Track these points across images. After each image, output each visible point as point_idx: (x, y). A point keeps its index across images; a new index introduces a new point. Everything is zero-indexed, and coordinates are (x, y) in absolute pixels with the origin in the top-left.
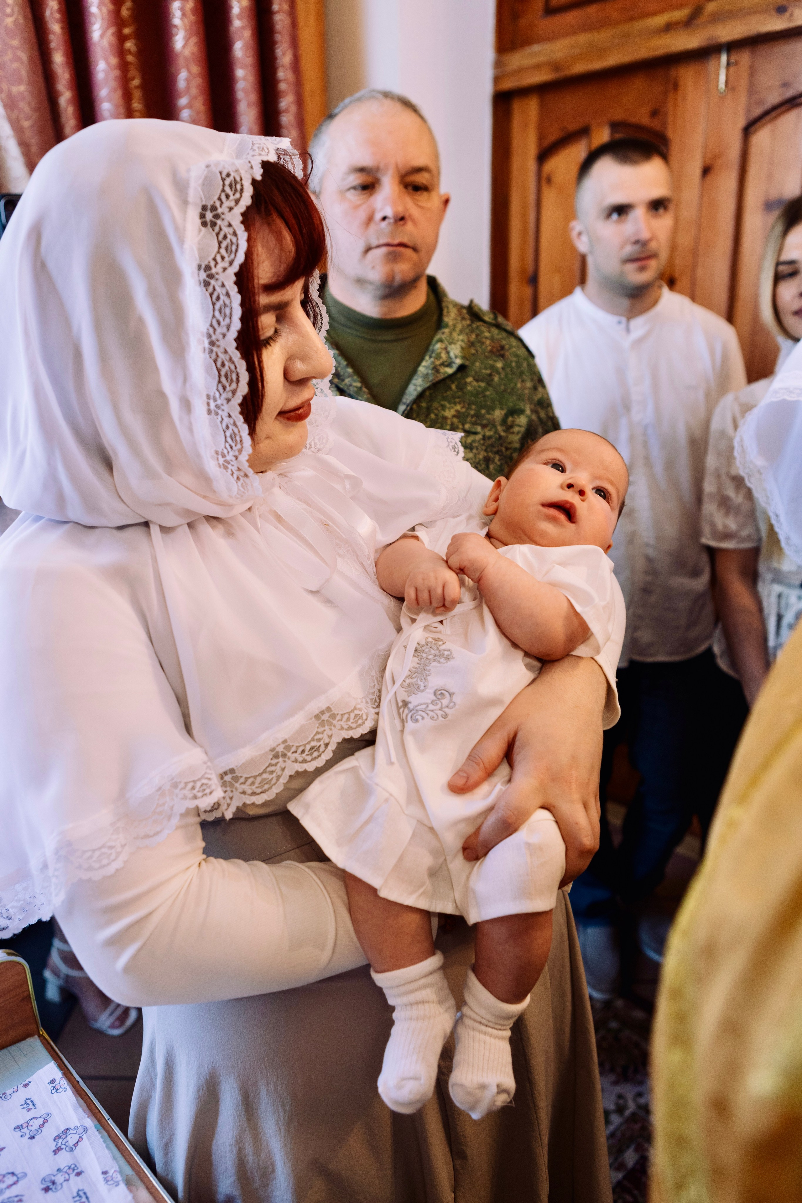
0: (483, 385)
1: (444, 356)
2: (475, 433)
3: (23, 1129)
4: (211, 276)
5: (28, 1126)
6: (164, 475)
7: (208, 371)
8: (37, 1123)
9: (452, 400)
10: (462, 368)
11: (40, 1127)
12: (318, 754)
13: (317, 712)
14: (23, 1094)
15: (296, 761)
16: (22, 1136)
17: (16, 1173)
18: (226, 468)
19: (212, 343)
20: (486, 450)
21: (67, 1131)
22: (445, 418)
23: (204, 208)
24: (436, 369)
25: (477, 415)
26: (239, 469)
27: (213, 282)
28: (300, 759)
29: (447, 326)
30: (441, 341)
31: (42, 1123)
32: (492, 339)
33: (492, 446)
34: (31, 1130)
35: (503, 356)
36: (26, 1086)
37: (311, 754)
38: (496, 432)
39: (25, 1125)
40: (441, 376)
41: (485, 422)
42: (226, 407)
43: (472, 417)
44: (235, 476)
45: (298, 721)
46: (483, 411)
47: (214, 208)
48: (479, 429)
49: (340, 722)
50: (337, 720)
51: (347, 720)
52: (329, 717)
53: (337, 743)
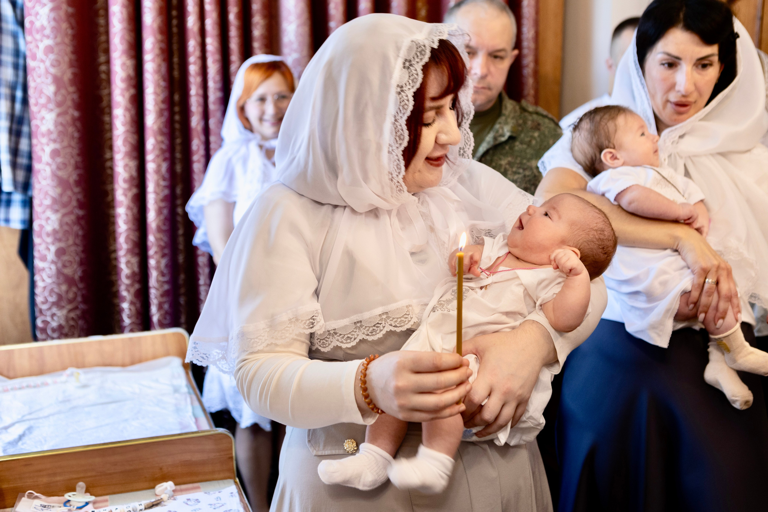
0: (525, 146)
1: (501, 131)
2: (519, 173)
4: (402, 91)
6: (363, 183)
7: (391, 133)
8: (219, 505)
9: (506, 155)
10: (512, 138)
12: (350, 342)
13: (356, 321)
14: (217, 494)
15: (338, 340)
18: (392, 180)
19: (396, 120)
20: (526, 183)
22: (501, 165)
23: (406, 60)
24: (495, 138)
25: (521, 163)
26: (398, 182)
27: (402, 93)
28: (340, 340)
29: (504, 115)
30: (500, 123)
32: (533, 121)
33: (530, 181)
34: (215, 507)
35: (539, 129)
36: (219, 492)
37: (346, 340)
38: (533, 172)
39: (213, 505)
40: (497, 142)
41: (525, 167)
42: (396, 151)
43: (518, 164)
44: (396, 185)
45: (345, 322)
46: (525, 161)
47: (410, 61)
48: (521, 171)
49: (391, 322)
50: (390, 320)
51: (395, 321)
52: (386, 317)
53: (387, 331)
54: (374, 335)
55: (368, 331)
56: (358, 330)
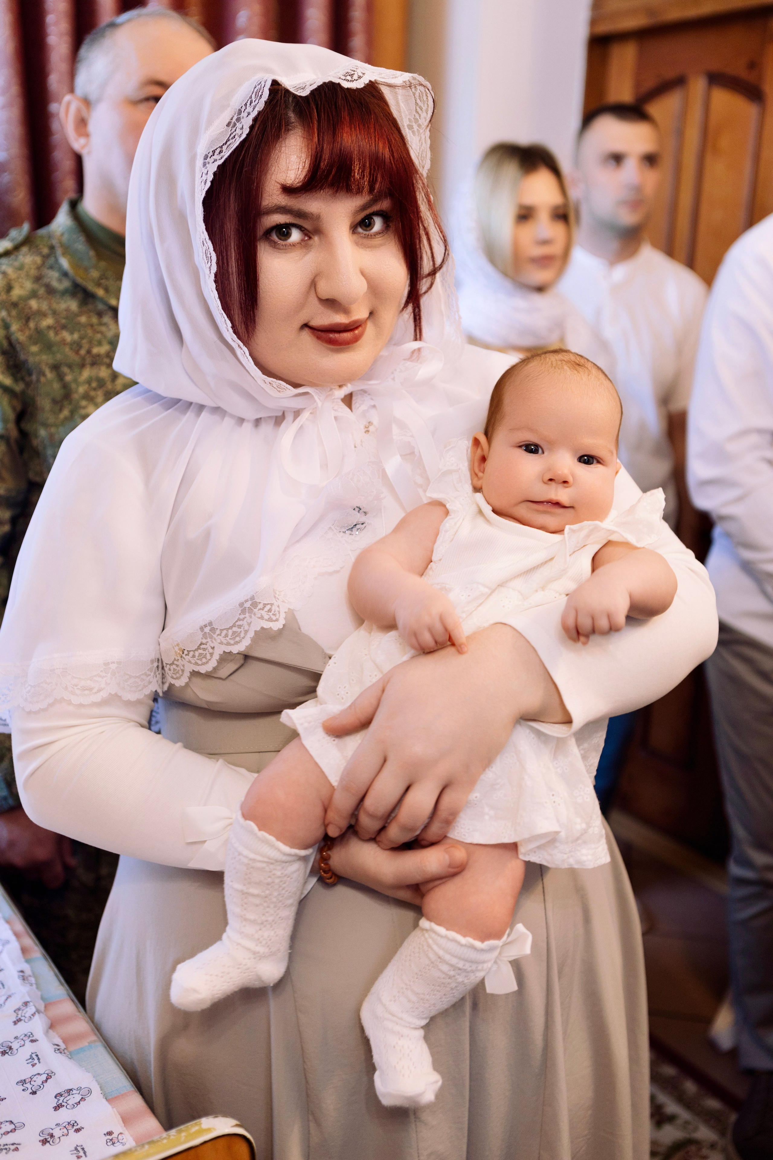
3: (26, 1084)
5: (30, 1081)
8: (39, 1080)
11: (43, 1083)
16: (23, 1090)
17: (15, 1121)
21: (70, 1091)
31: (45, 1079)
34: (34, 1085)
37: (234, 639)
39: (27, 1081)
49: (261, 611)
50: (258, 608)
51: (268, 610)
52: (251, 605)
53: (255, 631)
54: (239, 643)
55: (227, 637)
56: (208, 639)
